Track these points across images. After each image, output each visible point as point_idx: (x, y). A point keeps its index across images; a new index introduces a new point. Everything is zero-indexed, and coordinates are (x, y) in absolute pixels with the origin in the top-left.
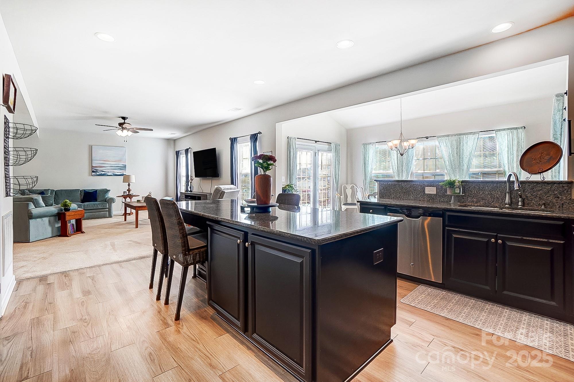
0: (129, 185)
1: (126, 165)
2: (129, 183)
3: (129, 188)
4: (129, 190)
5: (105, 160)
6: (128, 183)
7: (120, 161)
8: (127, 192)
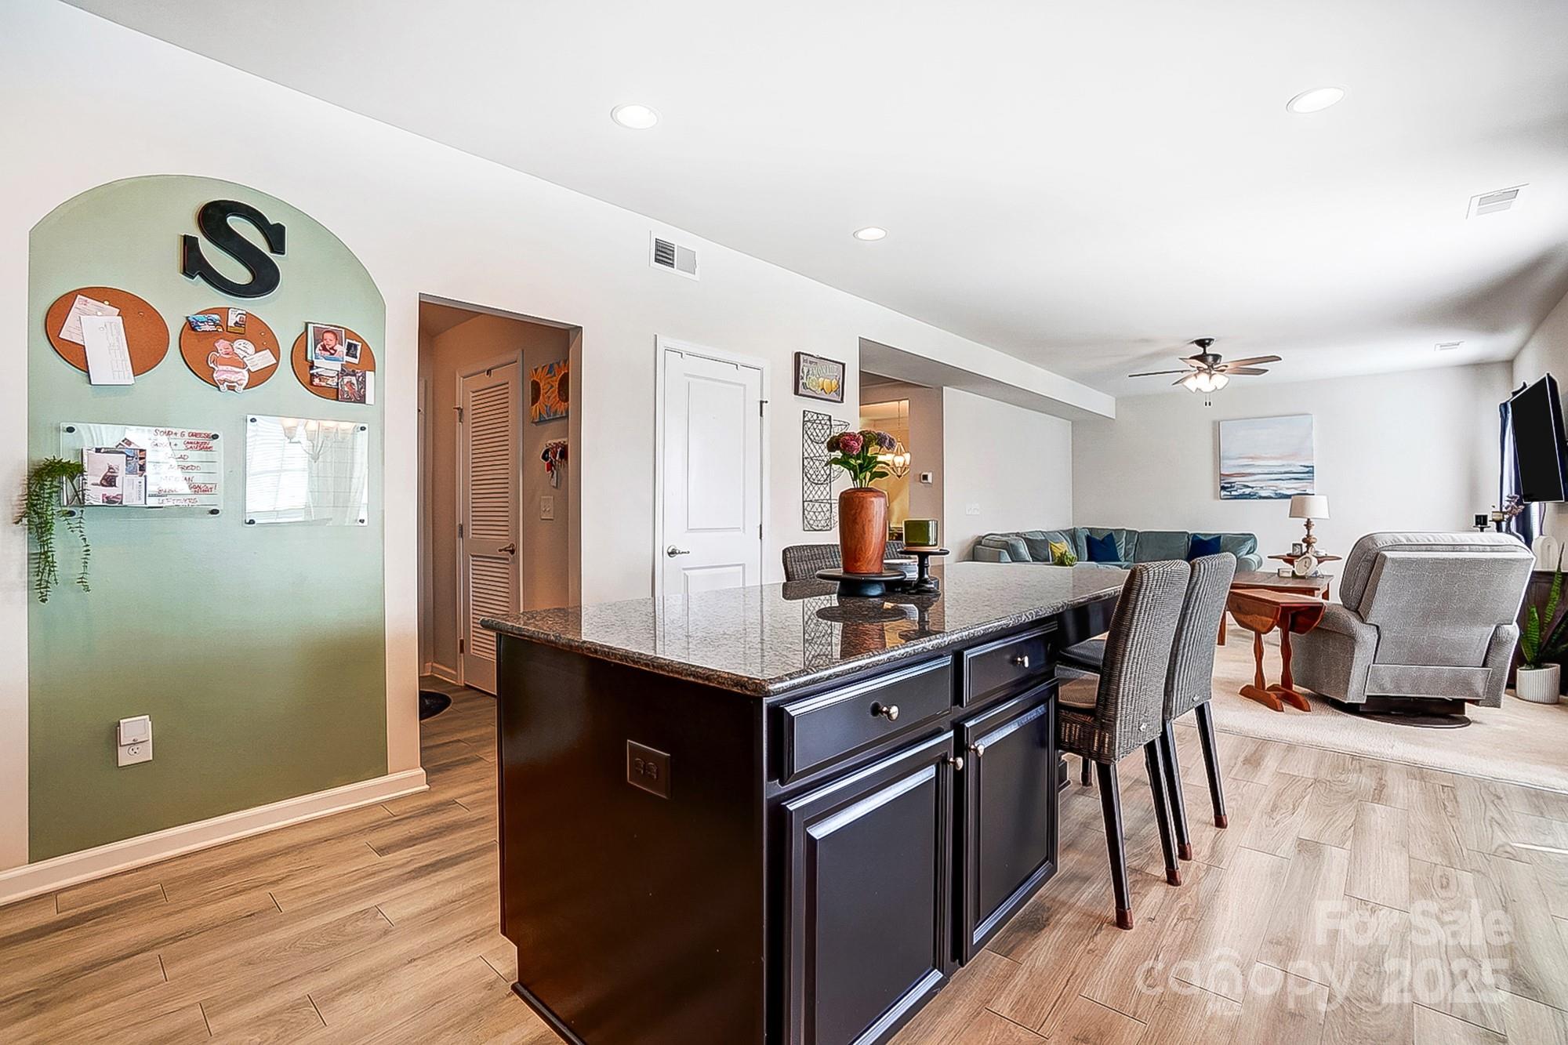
0: (1308, 525)
1: (1313, 467)
2: (1309, 519)
3: (1308, 536)
4: (1308, 541)
5: (1251, 455)
6: (1306, 520)
7: (1294, 455)
8: (1304, 545)
